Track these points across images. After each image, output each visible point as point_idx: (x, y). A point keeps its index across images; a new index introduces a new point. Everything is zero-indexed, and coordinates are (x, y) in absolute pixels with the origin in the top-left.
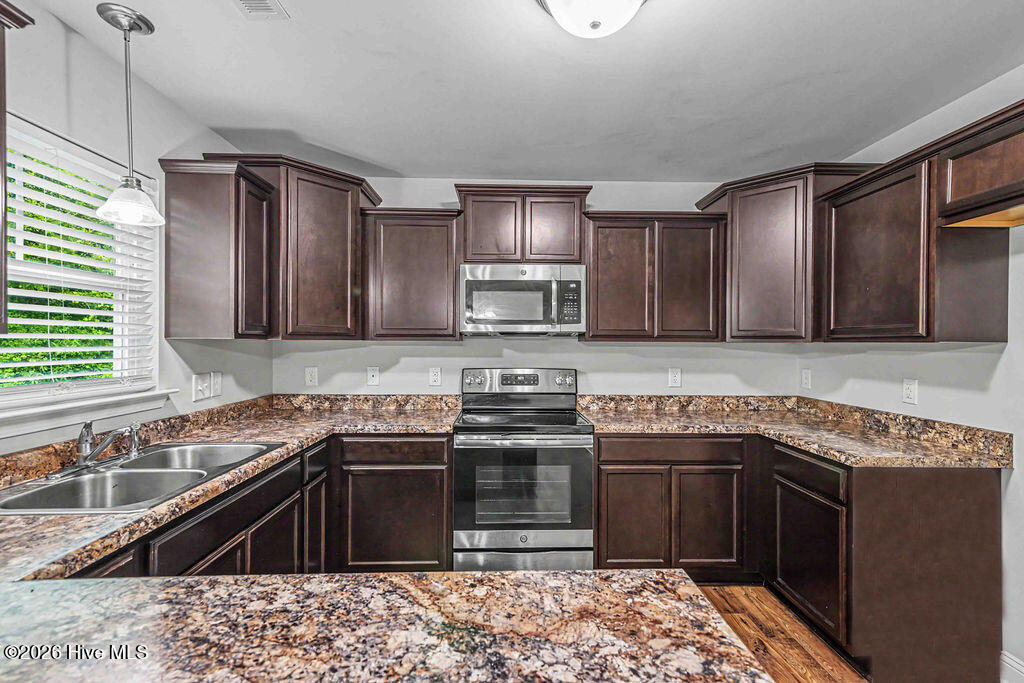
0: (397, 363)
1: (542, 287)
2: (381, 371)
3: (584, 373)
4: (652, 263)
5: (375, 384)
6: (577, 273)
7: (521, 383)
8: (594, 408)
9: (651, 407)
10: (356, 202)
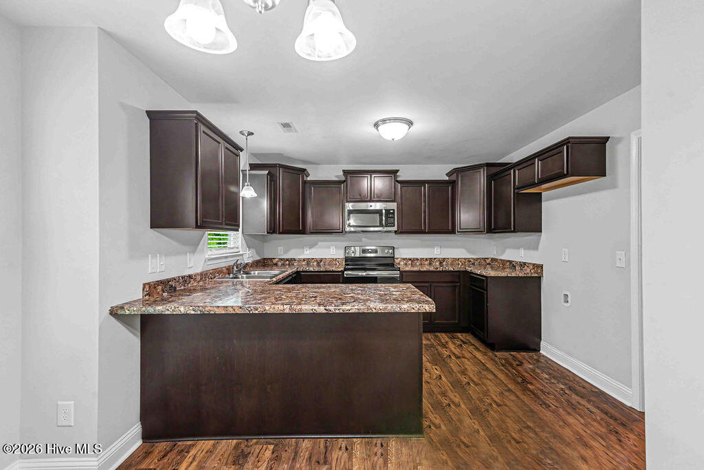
0: (317, 244)
1: (379, 212)
2: (310, 248)
3: (397, 248)
4: (425, 202)
5: (308, 253)
6: (393, 206)
7: (370, 253)
8: (402, 263)
9: (427, 263)
10: (303, 178)
